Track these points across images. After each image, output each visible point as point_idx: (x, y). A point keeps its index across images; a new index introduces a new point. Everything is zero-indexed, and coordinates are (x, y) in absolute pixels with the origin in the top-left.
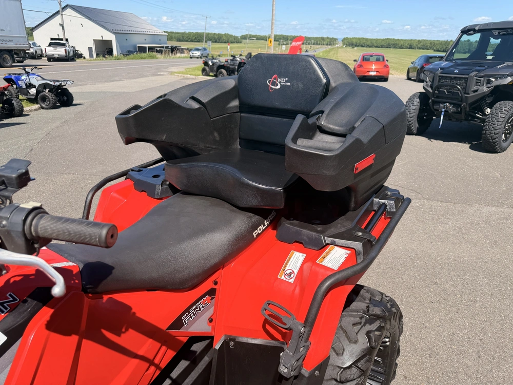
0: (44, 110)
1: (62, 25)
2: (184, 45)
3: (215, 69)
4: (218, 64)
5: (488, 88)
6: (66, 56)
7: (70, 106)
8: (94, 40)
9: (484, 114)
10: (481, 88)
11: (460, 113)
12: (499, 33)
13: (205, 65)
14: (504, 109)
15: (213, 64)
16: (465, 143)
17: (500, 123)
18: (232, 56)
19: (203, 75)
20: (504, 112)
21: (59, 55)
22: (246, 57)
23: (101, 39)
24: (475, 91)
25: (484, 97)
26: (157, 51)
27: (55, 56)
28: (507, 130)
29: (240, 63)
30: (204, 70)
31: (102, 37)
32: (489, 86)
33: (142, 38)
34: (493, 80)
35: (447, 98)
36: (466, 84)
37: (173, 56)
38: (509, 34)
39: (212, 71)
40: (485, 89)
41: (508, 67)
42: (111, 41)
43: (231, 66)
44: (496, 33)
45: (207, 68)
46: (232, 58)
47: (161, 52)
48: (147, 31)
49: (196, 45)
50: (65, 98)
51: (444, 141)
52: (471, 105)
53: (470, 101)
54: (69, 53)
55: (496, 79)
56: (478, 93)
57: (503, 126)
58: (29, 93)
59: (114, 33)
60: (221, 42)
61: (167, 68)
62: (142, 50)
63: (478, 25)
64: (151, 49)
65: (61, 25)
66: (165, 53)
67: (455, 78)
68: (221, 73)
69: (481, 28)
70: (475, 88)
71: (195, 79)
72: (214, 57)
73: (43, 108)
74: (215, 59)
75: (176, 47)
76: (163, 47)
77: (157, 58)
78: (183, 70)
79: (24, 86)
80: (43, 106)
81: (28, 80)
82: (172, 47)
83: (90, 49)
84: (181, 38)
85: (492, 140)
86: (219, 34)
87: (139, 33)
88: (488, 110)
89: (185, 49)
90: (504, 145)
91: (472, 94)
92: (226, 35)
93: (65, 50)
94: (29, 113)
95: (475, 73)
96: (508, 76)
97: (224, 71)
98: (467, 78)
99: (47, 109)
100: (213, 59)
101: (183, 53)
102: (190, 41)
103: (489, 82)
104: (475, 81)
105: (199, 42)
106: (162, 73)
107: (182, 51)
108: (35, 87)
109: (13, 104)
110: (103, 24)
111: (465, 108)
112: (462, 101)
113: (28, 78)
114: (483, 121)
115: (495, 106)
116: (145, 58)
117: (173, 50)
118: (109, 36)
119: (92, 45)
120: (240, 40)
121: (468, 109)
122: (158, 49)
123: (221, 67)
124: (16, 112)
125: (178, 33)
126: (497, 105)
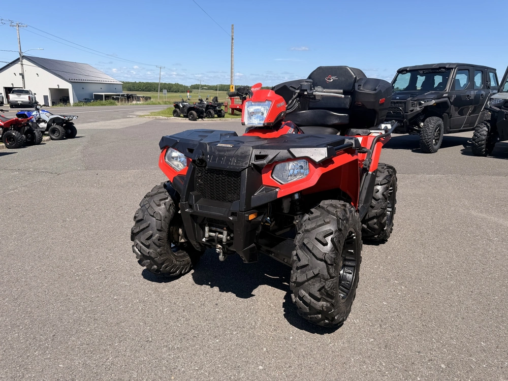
0: (53, 141)
1: (22, 75)
2: (139, 94)
3: (186, 110)
4: (188, 106)
5: (420, 108)
6: (29, 103)
7: (74, 138)
8: (50, 89)
9: (420, 127)
10: (416, 108)
11: (403, 126)
12: (423, 72)
13: (175, 108)
14: (432, 121)
15: (183, 107)
16: (408, 149)
17: (431, 131)
18: (199, 100)
19: (174, 116)
20: (433, 124)
21: (22, 102)
22: (213, 101)
23: (57, 88)
24: (412, 111)
25: (418, 115)
26: (113, 99)
27: (19, 102)
28: (436, 137)
29: (208, 106)
30: (175, 112)
31: (58, 86)
32: (420, 106)
33: (98, 87)
34: (423, 102)
35: (392, 116)
36: (405, 106)
37: (130, 103)
38: (430, 73)
39: (182, 112)
40: (418, 109)
41: (432, 94)
42: (68, 89)
43: (200, 108)
44: (421, 72)
45: (178, 110)
46: (199, 102)
47: (117, 99)
48: (109, 80)
49: (148, 94)
50: (70, 131)
51: (393, 149)
52: (410, 120)
53: (409, 118)
54: (32, 100)
55: (425, 102)
56: (414, 111)
57: (433, 133)
58: (39, 127)
59: (71, 82)
60: (172, 92)
61: (133, 112)
62: (98, 98)
63: (408, 67)
64: (107, 97)
65: (20, 74)
66: (122, 100)
67: (397, 102)
68: (192, 114)
69: (411, 69)
70: (412, 108)
71: (167, 119)
72: (184, 100)
73: (52, 139)
74: (185, 102)
75: (132, 95)
76: (119, 95)
77: (116, 105)
78: (149, 114)
79: (35, 121)
80: (54, 137)
81: (38, 116)
82: (127, 95)
83: (46, 98)
84: (132, 88)
85: (427, 143)
86: (169, 84)
87: (95, 82)
88: (422, 124)
89: (141, 97)
90: (436, 147)
91: (410, 113)
92: (177, 85)
93: (29, 97)
94: (45, 142)
95: (410, 98)
96: (433, 99)
97: (194, 112)
98: (406, 102)
99: (57, 140)
100: (183, 102)
101: (139, 101)
102: (140, 91)
103: (420, 104)
104: (411, 104)
105: (149, 91)
106: (131, 116)
107: (138, 99)
108: (44, 121)
109: (35, 133)
110: (60, 73)
111: (406, 123)
112: (403, 118)
113: (38, 113)
114: (419, 131)
115: (426, 120)
116: (105, 105)
117: (129, 98)
118: (65, 85)
119: (48, 94)
120: (191, 90)
121: (408, 124)
122: (115, 97)
123: (191, 109)
124: (37, 140)
125: (128, 83)
126: (428, 119)
